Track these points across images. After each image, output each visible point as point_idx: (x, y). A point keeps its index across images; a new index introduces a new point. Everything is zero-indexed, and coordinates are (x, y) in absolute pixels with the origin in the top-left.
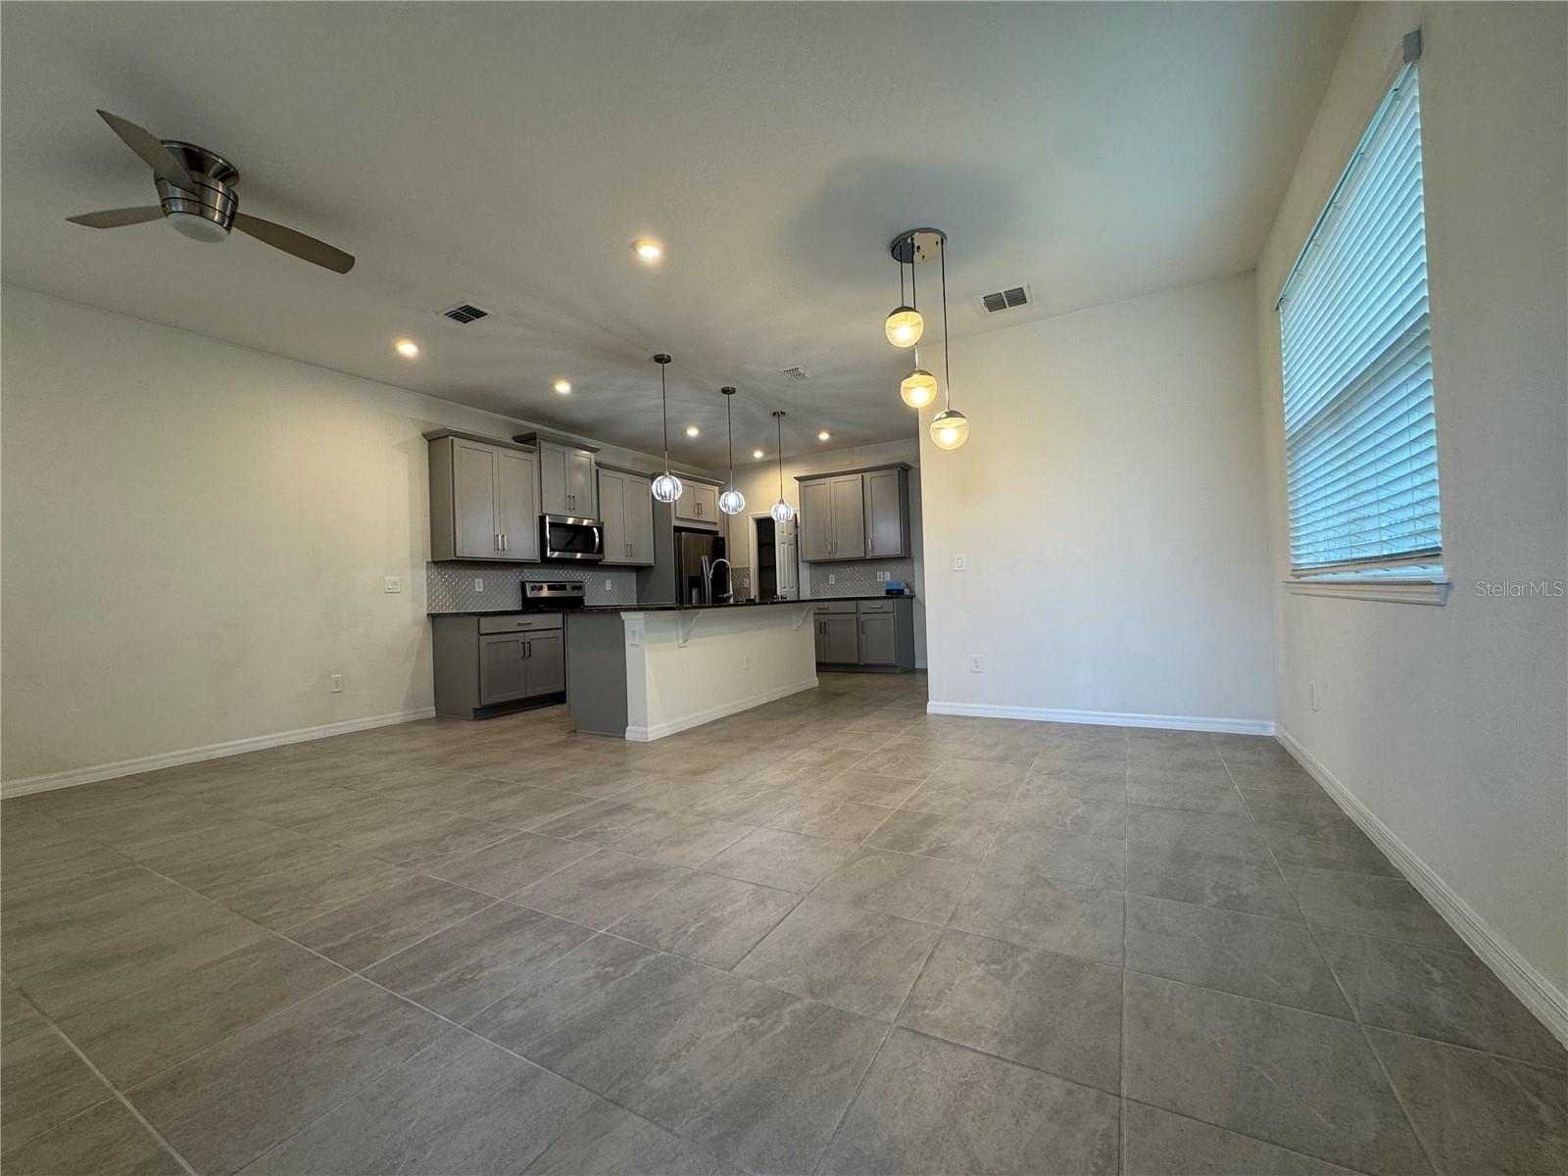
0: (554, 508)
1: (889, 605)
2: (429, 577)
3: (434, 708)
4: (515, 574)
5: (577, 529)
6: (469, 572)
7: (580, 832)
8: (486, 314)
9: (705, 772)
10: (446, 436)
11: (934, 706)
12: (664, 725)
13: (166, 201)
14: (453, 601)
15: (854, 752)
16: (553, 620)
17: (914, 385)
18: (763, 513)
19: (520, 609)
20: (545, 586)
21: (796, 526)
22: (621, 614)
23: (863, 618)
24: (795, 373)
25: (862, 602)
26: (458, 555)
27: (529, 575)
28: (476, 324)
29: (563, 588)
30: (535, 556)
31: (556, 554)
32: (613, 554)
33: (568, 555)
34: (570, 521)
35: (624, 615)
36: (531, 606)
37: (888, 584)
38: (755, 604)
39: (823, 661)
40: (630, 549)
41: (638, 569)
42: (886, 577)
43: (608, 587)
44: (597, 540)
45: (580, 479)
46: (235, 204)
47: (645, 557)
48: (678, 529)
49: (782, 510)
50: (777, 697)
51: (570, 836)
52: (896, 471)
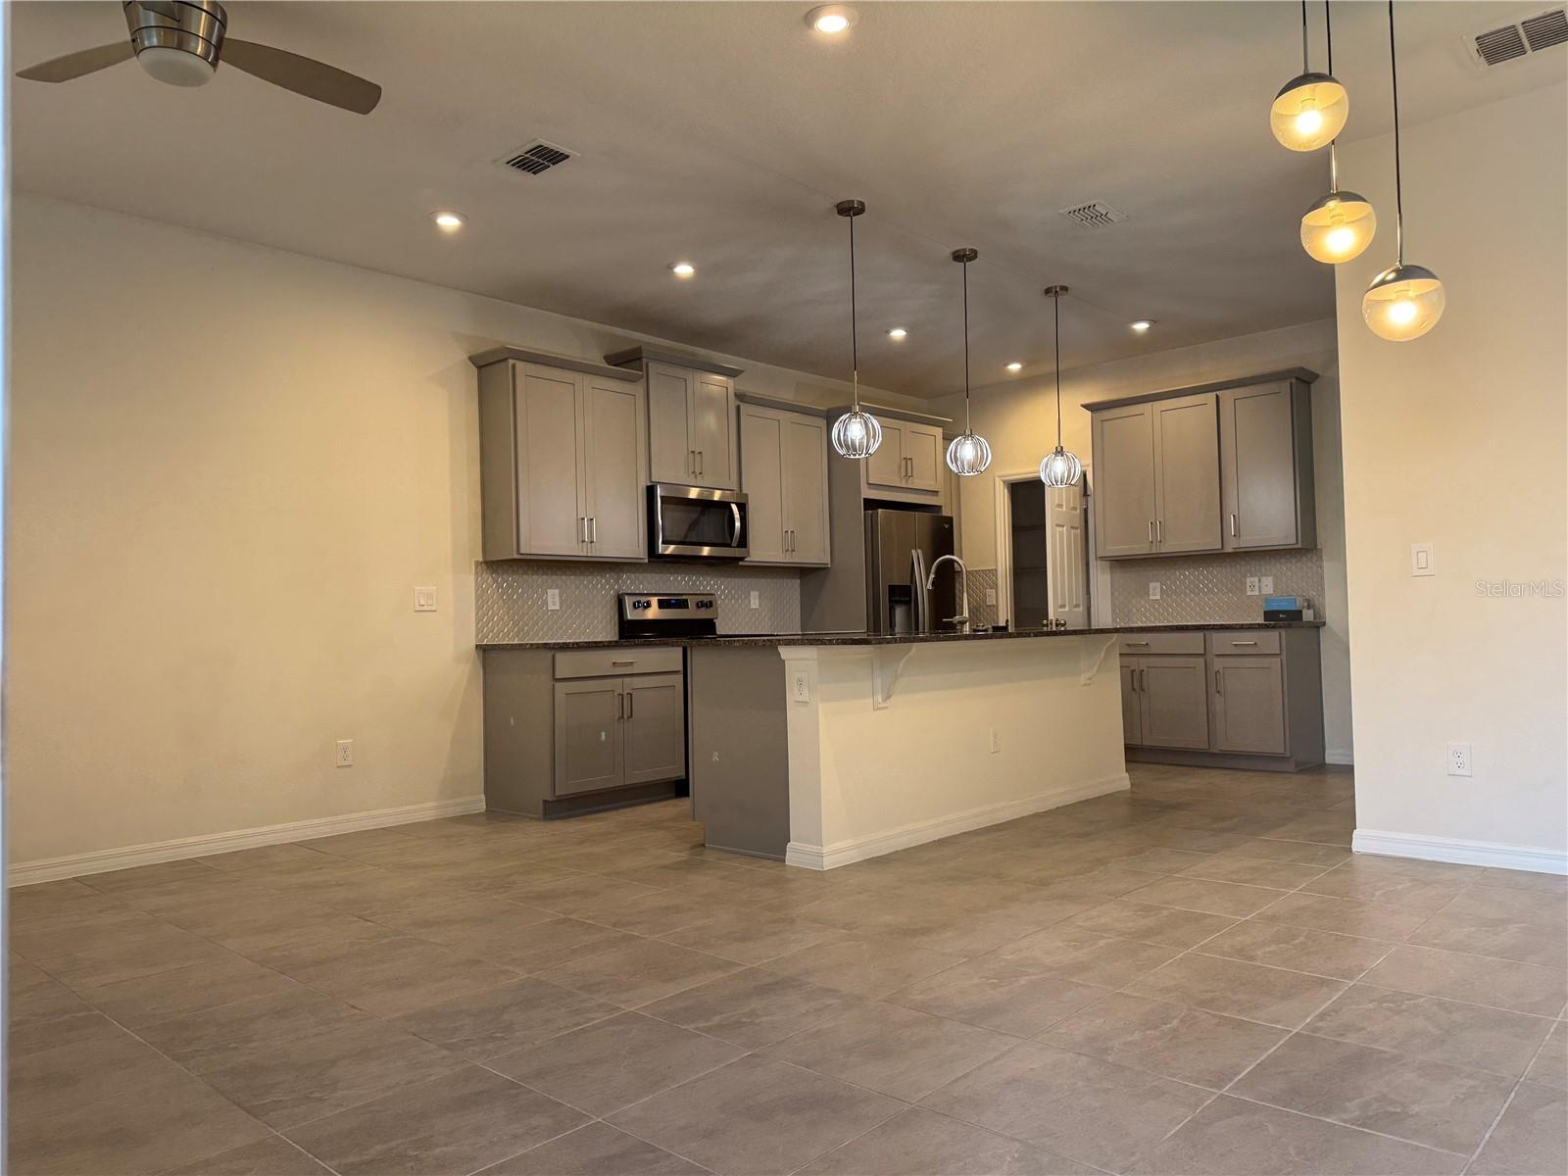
0: (670, 473)
1: (1271, 640)
2: (478, 586)
3: (483, 797)
4: (607, 582)
5: (704, 505)
6: (538, 579)
7: (717, 1019)
8: (567, 157)
9: (926, 931)
10: (505, 360)
11: (1365, 840)
12: (850, 842)
13: (137, 32)
14: (515, 624)
15: (1205, 916)
16: (669, 657)
17: (1328, 221)
18: (1021, 472)
19: (616, 638)
20: (654, 601)
21: (1085, 494)
22: (779, 648)
23: (1218, 664)
24: (1089, 213)
25: (1215, 636)
26: (522, 552)
27: (630, 583)
28: (553, 173)
29: (682, 604)
30: (637, 549)
31: (671, 549)
32: (763, 548)
33: (688, 550)
34: (693, 494)
35: (785, 652)
36: (632, 632)
37: (1267, 599)
38: (1011, 636)
39: (1136, 742)
40: (790, 540)
41: (805, 573)
42: (1264, 586)
43: (755, 603)
44: (738, 524)
45: (710, 421)
46: (223, 25)
47: (815, 552)
48: (871, 504)
49: (1059, 467)
50: (1050, 805)
51: (701, 1025)
52: (1285, 386)
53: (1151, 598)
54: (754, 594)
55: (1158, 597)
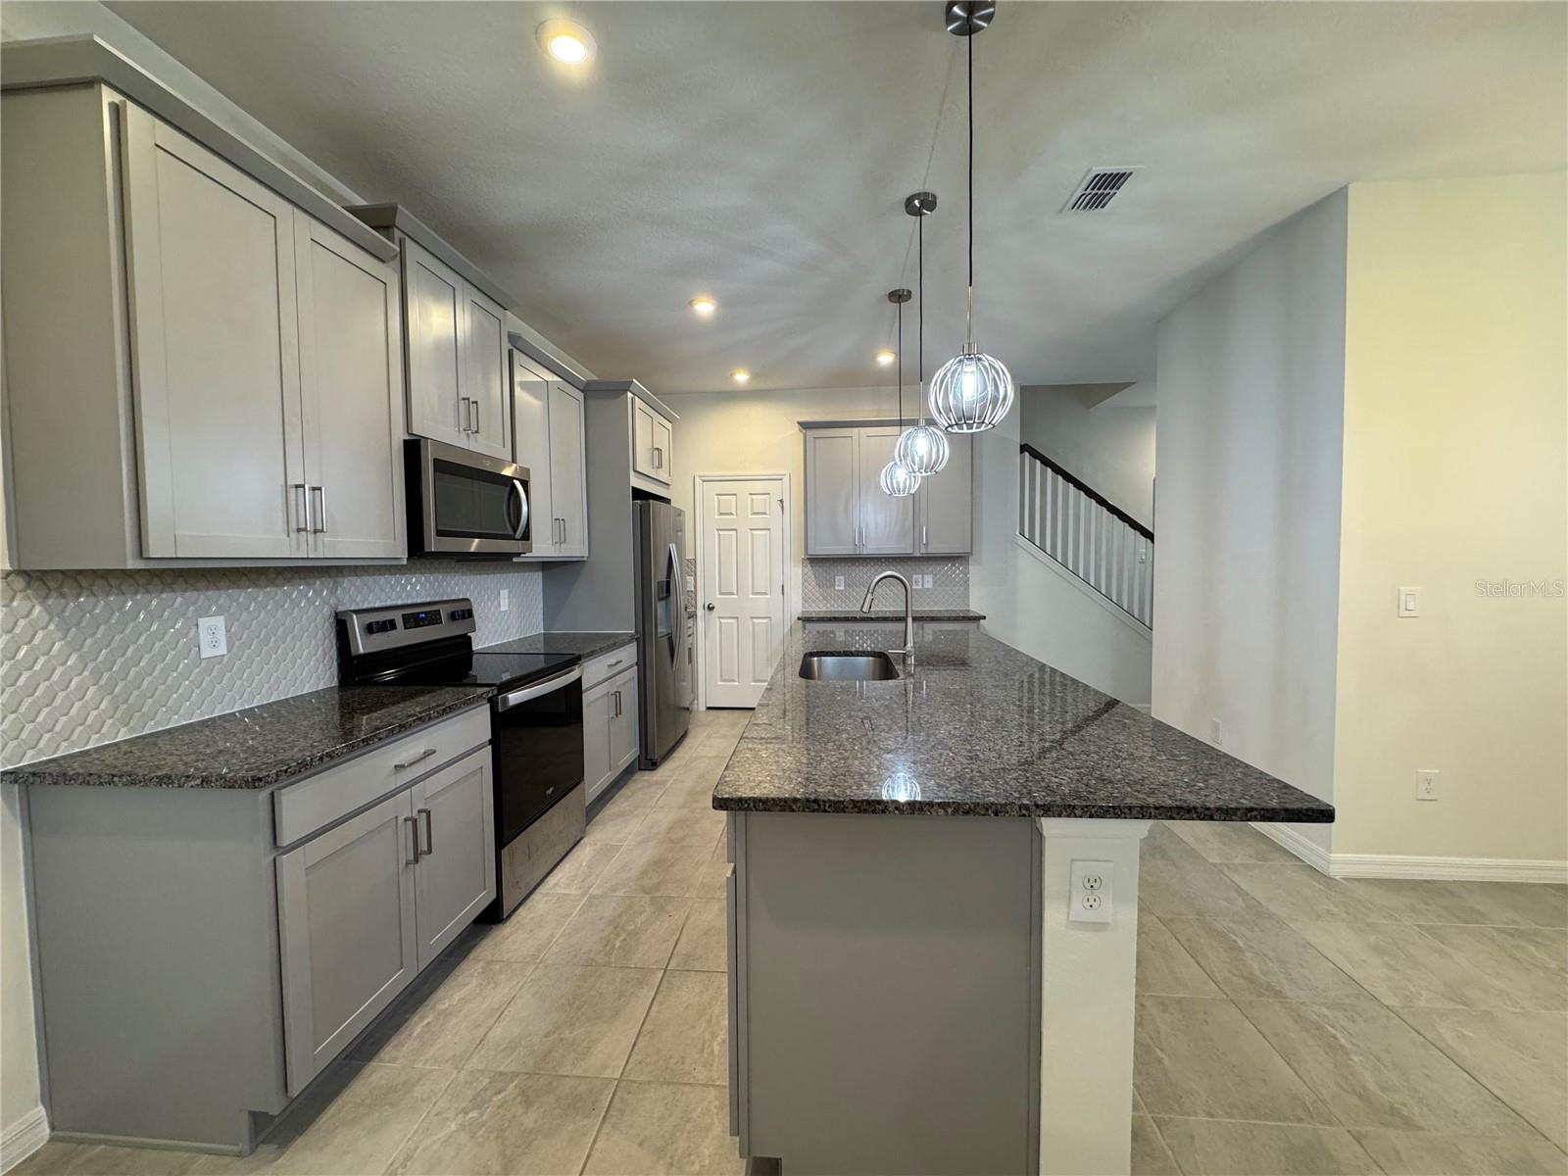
3: (44, 1110)
6: (174, 599)
14: (119, 701)
20: (397, 618)
26: (153, 553)
33: (454, 545)
41: (550, 566)
42: (926, 582)
43: (504, 605)
44: (524, 511)
47: (576, 544)
53: (837, 588)
54: (504, 593)
55: (842, 588)
